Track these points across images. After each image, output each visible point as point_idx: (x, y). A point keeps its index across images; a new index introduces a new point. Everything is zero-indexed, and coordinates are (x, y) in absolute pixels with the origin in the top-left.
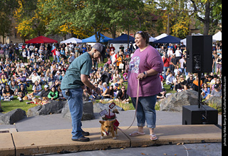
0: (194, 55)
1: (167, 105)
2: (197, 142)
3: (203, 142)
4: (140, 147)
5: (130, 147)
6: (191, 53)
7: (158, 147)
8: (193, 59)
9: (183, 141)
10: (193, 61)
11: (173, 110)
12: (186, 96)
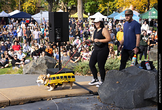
0: (55, 28)
1: (29, 69)
2: (62, 97)
3: (67, 96)
4: (18, 105)
5: (10, 105)
6: (53, 26)
7: (33, 104)
8: (55, 31)
9: (51, 97)
10: (55, 32)
11: (34, 73)
12: (44, 62)
